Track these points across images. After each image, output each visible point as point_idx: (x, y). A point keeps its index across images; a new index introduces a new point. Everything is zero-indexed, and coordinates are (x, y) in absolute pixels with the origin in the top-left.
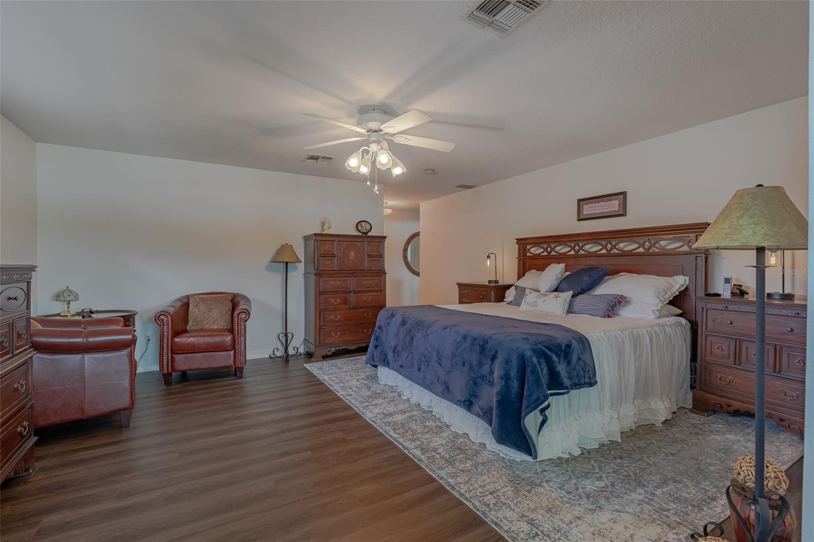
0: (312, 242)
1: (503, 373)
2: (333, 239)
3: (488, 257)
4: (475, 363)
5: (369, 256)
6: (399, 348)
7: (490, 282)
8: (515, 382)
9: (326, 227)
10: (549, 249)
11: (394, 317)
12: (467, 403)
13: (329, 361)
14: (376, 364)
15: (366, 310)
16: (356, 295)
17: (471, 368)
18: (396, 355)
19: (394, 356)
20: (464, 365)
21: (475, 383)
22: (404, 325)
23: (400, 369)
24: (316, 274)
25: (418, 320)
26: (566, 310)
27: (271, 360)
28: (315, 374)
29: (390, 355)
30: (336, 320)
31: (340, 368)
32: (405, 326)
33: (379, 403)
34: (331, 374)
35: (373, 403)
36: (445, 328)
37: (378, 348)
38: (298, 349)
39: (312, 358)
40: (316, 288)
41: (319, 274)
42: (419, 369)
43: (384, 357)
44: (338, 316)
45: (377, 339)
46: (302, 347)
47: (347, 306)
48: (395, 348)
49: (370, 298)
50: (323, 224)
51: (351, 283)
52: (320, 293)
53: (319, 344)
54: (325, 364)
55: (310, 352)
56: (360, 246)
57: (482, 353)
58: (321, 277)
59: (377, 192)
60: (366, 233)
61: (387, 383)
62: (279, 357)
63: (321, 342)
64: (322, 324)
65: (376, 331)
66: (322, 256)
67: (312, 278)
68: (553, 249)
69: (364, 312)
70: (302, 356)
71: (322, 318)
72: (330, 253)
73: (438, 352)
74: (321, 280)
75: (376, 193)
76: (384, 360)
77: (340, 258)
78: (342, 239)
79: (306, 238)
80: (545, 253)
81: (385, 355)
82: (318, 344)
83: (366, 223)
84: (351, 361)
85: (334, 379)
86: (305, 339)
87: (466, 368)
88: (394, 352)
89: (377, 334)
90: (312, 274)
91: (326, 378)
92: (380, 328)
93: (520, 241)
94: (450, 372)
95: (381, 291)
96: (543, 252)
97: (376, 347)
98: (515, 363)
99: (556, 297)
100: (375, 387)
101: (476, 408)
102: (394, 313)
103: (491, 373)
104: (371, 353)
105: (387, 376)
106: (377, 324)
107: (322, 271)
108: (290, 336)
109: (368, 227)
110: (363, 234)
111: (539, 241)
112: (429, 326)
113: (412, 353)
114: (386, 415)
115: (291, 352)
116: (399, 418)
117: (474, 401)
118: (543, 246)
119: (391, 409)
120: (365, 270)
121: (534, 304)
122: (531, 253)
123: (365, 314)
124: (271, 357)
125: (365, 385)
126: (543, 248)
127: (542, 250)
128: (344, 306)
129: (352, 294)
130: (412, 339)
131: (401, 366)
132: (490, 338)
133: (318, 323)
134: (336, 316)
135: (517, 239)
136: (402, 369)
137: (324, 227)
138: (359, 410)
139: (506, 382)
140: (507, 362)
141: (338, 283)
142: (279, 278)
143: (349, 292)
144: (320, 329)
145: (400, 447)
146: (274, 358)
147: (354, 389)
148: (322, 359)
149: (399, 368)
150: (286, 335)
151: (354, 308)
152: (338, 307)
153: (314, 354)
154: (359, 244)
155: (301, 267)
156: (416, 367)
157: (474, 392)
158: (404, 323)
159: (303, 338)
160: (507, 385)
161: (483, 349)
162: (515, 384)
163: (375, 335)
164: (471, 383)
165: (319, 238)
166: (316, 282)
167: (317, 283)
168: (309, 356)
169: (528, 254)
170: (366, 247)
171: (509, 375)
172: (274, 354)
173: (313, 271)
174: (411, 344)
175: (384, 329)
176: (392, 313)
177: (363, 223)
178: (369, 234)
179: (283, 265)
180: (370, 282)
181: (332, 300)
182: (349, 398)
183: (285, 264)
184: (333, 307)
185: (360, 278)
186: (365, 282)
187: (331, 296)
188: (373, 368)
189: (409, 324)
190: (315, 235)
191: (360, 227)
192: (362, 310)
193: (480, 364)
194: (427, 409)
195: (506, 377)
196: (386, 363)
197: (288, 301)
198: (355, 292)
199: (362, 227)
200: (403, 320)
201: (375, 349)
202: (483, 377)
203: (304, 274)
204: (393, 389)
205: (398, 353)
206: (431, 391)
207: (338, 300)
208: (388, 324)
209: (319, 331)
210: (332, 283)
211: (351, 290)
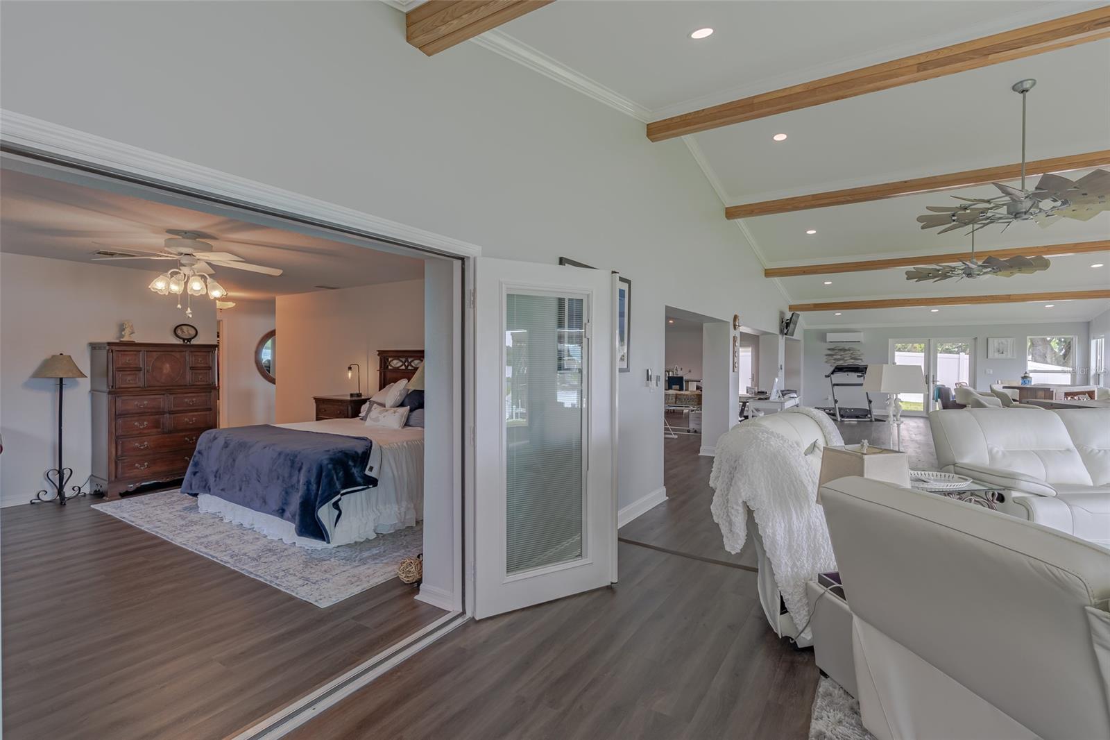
0: (103, 354)
1: (306, 480)
2: (138, 348)
3: (350, 368)
4: (286, 475)
5: (192, 368)
6: (221, 471)
7: (352, 395)
8: (315, 485)
9: (127, 332)
10: (406, 364)
11: (216, 441)
12: (280, 511)
13: (131, 499)
14: (194, 492)
15: (188, 433)
16: (172, 416)
17: (283, 481)
18: (218, 479)
19: (215, 480)
20: (278, 478)
21: (287, 493)
22: (227, 447)
23: (224, 493)
24: (110, 393)
25: (241, 441)
26: (402, 424)
27: (34, 506)
28: (109, 514)
29: (211, 480)
30: (142, 447)
31: (147, 504)
32: (227, 449)
33: (195, 529)
34: (134, 511)
35: (187, 530)
36: (265, 448)
37: (198, 474)
38: (80, 488)
39: (104, 498)
40: (109, 410)
41: (114, 393)
42: (240, 490)
43: (204, 483)
44: (146, 443)
45: (196, 464)
46: (88, 485)
47: (159, 430)
48: (217, 472)
49: (194, 419)
50: (122, 328)
51: (166, 402)
52: (116, 416)
53: (116, 478)
54: (125, 502)
55: (101, 491)
56: (178, 357)
57: (292, 466)
58: (118, 397)
59: (191, 316)
60: (189, 340)
61: (209, 511)
62: (47, 502)
63: (119, 476)
64: (119, 453)
65: (195, 456)
66: (120, 370)
67: (104, 399)
68: (410, 364)
69: (185, 436)
70: (87, 497)
71: (119, 448)
72: (135, 366)
73: (257, 470)
74: (119, 401)
75: (189, 317)
76: (205, 487)
77: (148, 371)
78: (151, 349)
79: (94, 347)
80: (403, 367)
81: (205, 480)
82: (113, 478)
83: (189, 328)
84: (165, 495)
85: (137, 515)
86: (92, 475)
87: (280, 481)
88: (216, 477)
89: (196, 459)
90: (105, 392)
91: (126, 515)
92: (200, 452)
93: (381, 353)
94: (267, 487)
95: (210, 409)
96: (402, 366)
97: (195, 473)
98: (314, 472)
99: (395, 412)
100: (193, 516)
101: (287, 514)
102: (216, 436)
103: (299, 481)
104: (188, 481)
105: (208, 503)
106: (197, 449)
107: (119, 388)
108: (66, 473)
109: (193, 332)
110: (184, 340)
111: (399, 354)
112: (250, 447)
113: (233, 475)
114: (199, 538)
115: (68, 492)
116: (214, 538)
117: (285, 508)
118: (401, 359)
119: (208, 532)
120: (186, 386)
121: (377, 420)
122: (391, 366)
123: (186, 439)
124: (32, 503)
125: (180, 516)
126: (401, 361)
127: (401, 364)
128: (155, 430)
129: (167, 416)
130: (234, 460)
131: (223, 490)
132: (299, 453)
133: (114, 452)
134: (142, 443)
135: (378, 351)
136: (223, 493)
137: (123, 333)
138: (169, 538)
139: (308, 487)
140: (309, 471)
141: (145, 402)
142: (47, 399)
143: (163, 413)
144: (116, 460)
145: (210, 557)
146: (38, 503)
147: (164, 521)
148: (120, 497)
149: (220, 491)
150: (61, 472)
151: (170, 432)
152: (146, 431)
153: (107, 492)
154: (178, 355)
155: (85, 384)
156: (238, 488)
157: (286, 500)
158: (226, 445)
159: (90, 474)
160: (308, 489)
161: (293, 462)
162: (314, 487)
163: (193, 461)
164: (283, 493)
165: (114, 348)
166: (109, 403)
167: (112, 404)
168: (99, 496)
169: (390, 367)
170: (187, 358)
171: (310, 481)
172: (39, 499)
173: (105, 388)
174: (233, 466)
175: (205, 454)
176: (214, 436)
177: (184, 327)
178: (194, 342)
179: (53, 384)
180: (194, 399)
181: (136, 424)
182: (157, 530)
183: (59, 379)
184: (137, 432)
185: (179, 395)
186: (186, 400)
187: (135, 418)
188: (191, 497)
189: (231, 446)
190: (109, 344)
191: (179, 332)
192: (181, 434)
193: (291, 476)
194: (249, 527)
195: (308, 483)
196: (207, 489)
197: (63, 428)
198: (171, 413)
199: (183, 332)
200: (226, 443)
201: (192, 476)
202: (292, 486)
203: (90, 392)
204: (214, 515)
205: (220, 477)
206: (250, 507)
207: (145, 423)
208: (210, 448)
209: (116, 463)
210: (136, 403)
211: (166, 410)
